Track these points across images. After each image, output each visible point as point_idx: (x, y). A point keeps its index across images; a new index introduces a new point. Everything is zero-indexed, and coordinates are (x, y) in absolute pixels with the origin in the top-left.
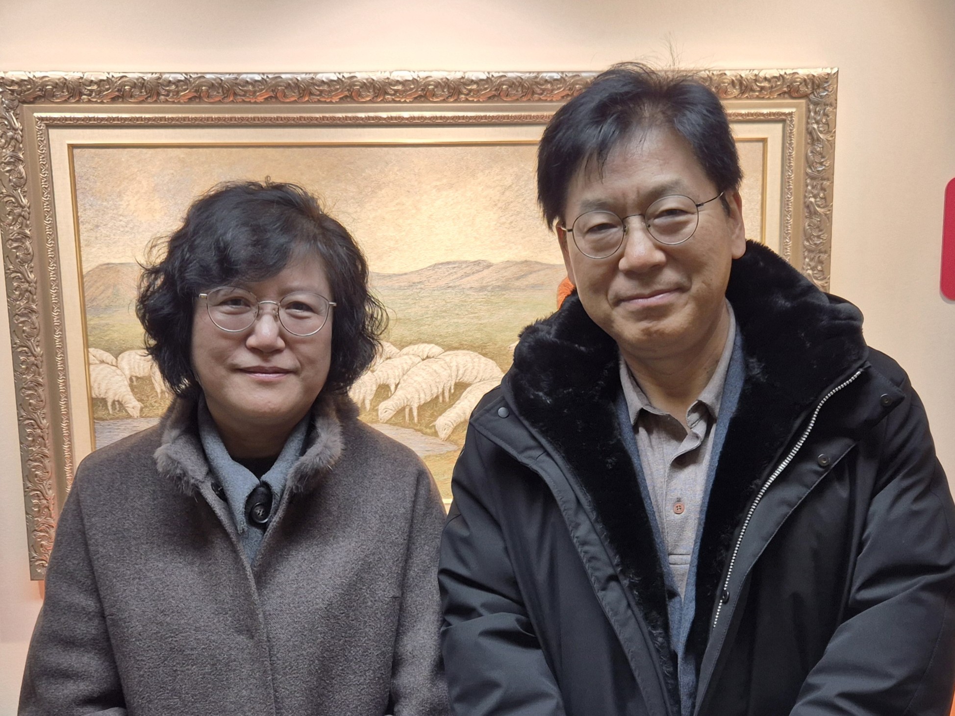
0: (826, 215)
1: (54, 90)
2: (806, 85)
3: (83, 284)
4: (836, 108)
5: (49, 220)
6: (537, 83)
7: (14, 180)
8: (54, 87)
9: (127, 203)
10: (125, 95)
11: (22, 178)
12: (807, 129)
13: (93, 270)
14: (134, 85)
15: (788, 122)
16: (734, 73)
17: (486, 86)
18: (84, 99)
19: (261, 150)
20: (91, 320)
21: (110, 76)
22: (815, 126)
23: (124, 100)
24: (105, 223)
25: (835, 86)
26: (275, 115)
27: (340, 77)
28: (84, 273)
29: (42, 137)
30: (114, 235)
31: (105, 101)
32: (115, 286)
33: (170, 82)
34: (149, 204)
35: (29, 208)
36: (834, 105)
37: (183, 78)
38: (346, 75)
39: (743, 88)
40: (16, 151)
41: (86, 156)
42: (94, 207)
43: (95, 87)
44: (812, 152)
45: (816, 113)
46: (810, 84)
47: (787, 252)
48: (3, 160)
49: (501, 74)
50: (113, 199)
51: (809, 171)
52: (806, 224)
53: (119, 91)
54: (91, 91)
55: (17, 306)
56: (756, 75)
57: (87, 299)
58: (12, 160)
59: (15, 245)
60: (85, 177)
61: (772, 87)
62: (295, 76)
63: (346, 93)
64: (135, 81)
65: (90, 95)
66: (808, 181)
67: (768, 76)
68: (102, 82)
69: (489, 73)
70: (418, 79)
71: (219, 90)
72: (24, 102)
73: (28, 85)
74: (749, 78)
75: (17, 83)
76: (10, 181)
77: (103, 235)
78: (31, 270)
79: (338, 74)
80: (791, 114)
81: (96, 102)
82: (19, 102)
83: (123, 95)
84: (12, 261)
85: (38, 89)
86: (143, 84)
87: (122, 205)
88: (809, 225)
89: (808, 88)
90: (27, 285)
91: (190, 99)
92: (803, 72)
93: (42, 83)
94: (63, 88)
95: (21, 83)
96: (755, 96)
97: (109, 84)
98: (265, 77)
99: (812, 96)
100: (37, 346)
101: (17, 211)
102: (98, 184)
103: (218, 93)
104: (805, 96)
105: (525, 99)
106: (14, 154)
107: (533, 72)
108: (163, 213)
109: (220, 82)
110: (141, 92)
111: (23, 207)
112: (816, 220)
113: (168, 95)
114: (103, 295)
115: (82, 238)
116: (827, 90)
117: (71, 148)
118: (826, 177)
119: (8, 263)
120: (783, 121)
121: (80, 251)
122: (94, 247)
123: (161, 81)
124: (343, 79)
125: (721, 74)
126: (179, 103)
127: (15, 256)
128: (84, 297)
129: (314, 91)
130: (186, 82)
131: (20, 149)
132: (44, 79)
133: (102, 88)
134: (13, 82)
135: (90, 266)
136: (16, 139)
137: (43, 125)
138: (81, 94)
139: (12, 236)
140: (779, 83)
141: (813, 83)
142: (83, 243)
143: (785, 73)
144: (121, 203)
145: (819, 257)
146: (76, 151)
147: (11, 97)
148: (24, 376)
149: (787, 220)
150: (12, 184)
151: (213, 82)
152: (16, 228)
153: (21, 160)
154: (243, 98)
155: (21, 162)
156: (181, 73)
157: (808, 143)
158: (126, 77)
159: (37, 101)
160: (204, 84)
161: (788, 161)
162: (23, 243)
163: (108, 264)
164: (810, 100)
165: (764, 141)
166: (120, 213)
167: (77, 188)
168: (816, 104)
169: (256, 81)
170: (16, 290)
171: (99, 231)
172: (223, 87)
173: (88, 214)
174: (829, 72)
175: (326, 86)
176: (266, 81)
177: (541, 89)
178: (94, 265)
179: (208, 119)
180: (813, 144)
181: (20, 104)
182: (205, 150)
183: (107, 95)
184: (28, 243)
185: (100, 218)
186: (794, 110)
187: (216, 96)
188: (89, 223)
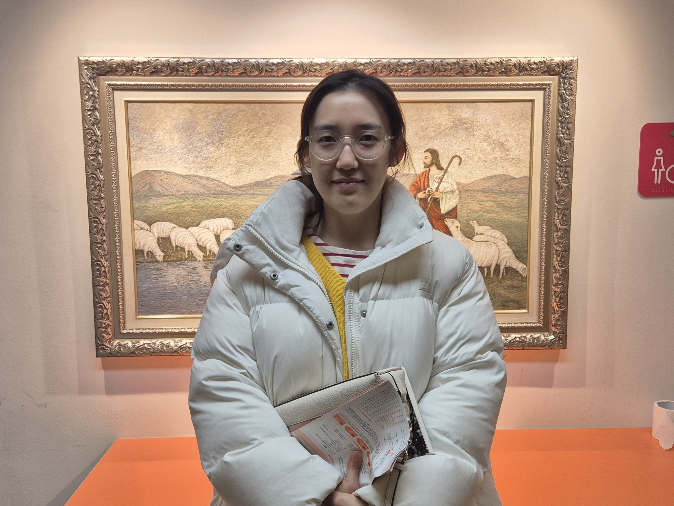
0: (570, 144)
1: (117, 67)
2: (559, 67)
3: (132, 182)
4: (576, 80)
5: (112, 144)
6: (399, 65)
7: (93, 120)
8: (117, 66)
9: (158, 135)
10: (158, 70)
11: (98, 119)
12: (559, 93)
13: (138, 174)
14: (163, 65)
15: (547, 89)
16: (516, 59)
17: (369, 67)
18: (134, 73)
19: (237, 105)
20: (135, 204)
21: (150, 60)
22: (564, 92)
23: (158, 74)
24: (145, 147)
25: (576, 67)
26: (245, 84)
27: (284, 61)
28: (133, 176)
29: (109, 96)
30: (150, 154)
31: (146, 75)
32: (150, 183)
33: (184, 63)
34: (171, 136)
35: (101, 137)
36: (576, 78)
37: (192, 61)
38: (287, 60)
39: (521, 69)
40: (94, 103)
41: (135, 107)
42: (139, 137)
43: (140, 66)
44: (561, 107)
45: (564, 83)
46: (561, 66)
47: (546, 167)
48: (86, 108)
49: (378, 60)
50: (150, 133)
51: (560, 118)
52: (558, 150)
53: (155, 68)
54: (139, 68)
55: (93, 194)
56: (529, 61)
57: (133, 192)
58: (92, 108)
59: (92, 158)
60: (134, 120)
61: (538, 68)
62: (258, 60)
63: (287, 71)
64: (164, 62)
65: (138, 71)
66: (559, 124)
67: (536, 61)
68: (145, 63)
69: (370, 59)
70: (329, 62)
71: (213, 68)
72: (100, 75)
73: (102, 64)
74: (524, 62)
75: (96, 63)
76: (90, 120)
77: (144, 154)
78: (101, 173)
79: (282, 60)
80: (549, 85)
81: (141, 75)
82: (97, 74)
83: (157, 70)
84: (90, 168)
85: (108, 67)
86: (169, 64)
87: (155, 136)
88: (560, 151)
89: (560, 69)
90: (99, 182)
91: (196, 73)
92: (557, 59)
93: (110, 63)
94: (122, 66)
95: (98, 63)
96: (528, 74)
97: (149, 64)
98: (240, 61)
99: (562, 74)
100: (104, 218)
101: (94, 138)
102: (142, 124)
103: (212, 70)
104: (558, 74)
105: (391, 75)
106: (93, 105)
107: (397, 59)
108: (179, 141)
109: (213, 63)
110: (167, 69)
111: (97, 136)
112: (563, 148)
113: (183, 71)
114: (143, 189)
115: (131, 155)
116: (572, 70)
117: (126, 102)
118: (570, 121)
119: (88, 168)
120: (544, 89)
121: (130, 163)
122: (139, 161)
123: (179, 62)
124: (285, 62)
125: (508, 60)
126: (189, 76)
127: (92, 164)
128: (132, 190)
129: (268, 69)
130: (193, 63)
131: (97, 102)
132: (111, 61)
133: (145, 67)
134: (93, 63)
135: (136, 172)
136: (95, 96)
137: (110, 88)
138: (133, 70)
139: (91, 153)
140: (543, 65)
141: (563, 65)
142: (132, 159)
143: (546, 60)
144: (155, 135)
145: (566, 169)
146: (130, 105)
147: (93, 71)
148: (95, 236)
149: (547, 148)
150: (92, 122)
151: (209, 63)
152: (93, 148)
153: (97, 109)
154: (227, 73)
155: (97, 110)
156: (191, 58)
157: (560, 102)
158: (158, 60)
159: (107, 74)
160: (204, 64)
161: (547, 113)
162: (97, 157)
163: (146, 171)
164: (561, 76)
165: (532, 101)
166: (154, 141)
167: (129, 126)
168: (564, 78)
169: (234, 63)
170: (92, 184)
171: (142, 152)
172: (215, 66)
173: (136, 141)
174: (573, 59)
175: (275, 66)
176: (240, 63)
177: (401, 69)
178: (138, 171)
179: (206, 86)
180: (562, 102)
181: (98, 76)
182: (204, 104)
183: (147, 71)
184: (100, 157)
185: (143, 144)
186: (551, 82)
187: (211, 72)
188: (136, 147)
